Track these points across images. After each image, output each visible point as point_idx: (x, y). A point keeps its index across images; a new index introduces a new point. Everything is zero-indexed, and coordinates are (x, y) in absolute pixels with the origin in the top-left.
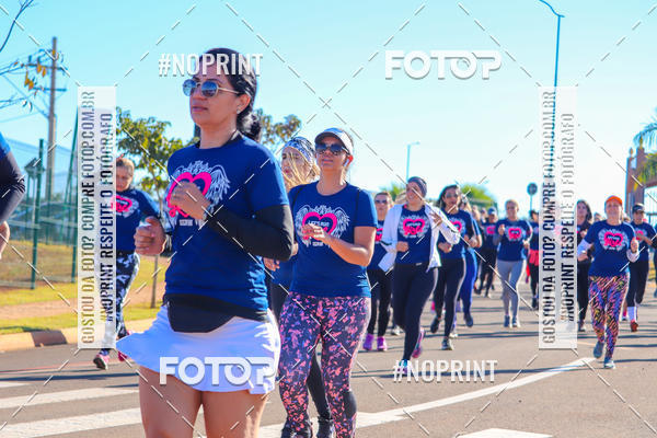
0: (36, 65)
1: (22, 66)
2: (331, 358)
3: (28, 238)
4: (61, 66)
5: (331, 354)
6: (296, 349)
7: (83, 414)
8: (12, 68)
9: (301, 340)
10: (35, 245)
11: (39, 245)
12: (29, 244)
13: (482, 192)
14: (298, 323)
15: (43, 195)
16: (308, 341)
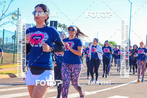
0: (14, 14)
1: (11, 14)
2: (73, 80)
3: (12, 53)
4: (20, 14)
5: (73, 79)
6: (67, 79)
7: (24, 92)
8: (9, 15)
9: (67, 77)
10: (14, 54)
11: (15, 54)
12: (13, 54)
13: (114, 42)
14: (66, 73)
15: (16, 43)
16: (69, 77)
